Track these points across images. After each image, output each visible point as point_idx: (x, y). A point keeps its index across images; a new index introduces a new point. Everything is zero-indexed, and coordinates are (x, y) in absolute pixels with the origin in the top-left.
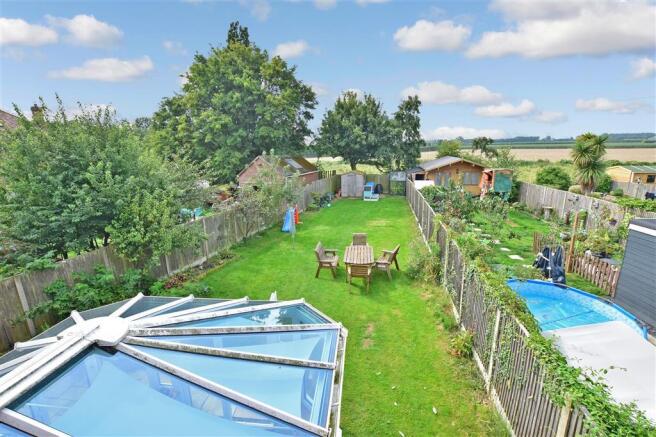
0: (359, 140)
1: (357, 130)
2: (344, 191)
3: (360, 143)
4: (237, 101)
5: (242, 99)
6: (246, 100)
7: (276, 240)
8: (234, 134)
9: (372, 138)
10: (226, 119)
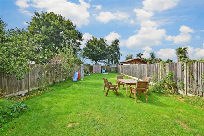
0: (99, 52)
1: (99, 48)
2: (94, 71)
3: (100, 53)
4: (52, 30)
5: (55, 31)
6: (56, 31)
7: (71, 84)
8: (49, 44)
9: (104, 52)
10: (46, 37)
